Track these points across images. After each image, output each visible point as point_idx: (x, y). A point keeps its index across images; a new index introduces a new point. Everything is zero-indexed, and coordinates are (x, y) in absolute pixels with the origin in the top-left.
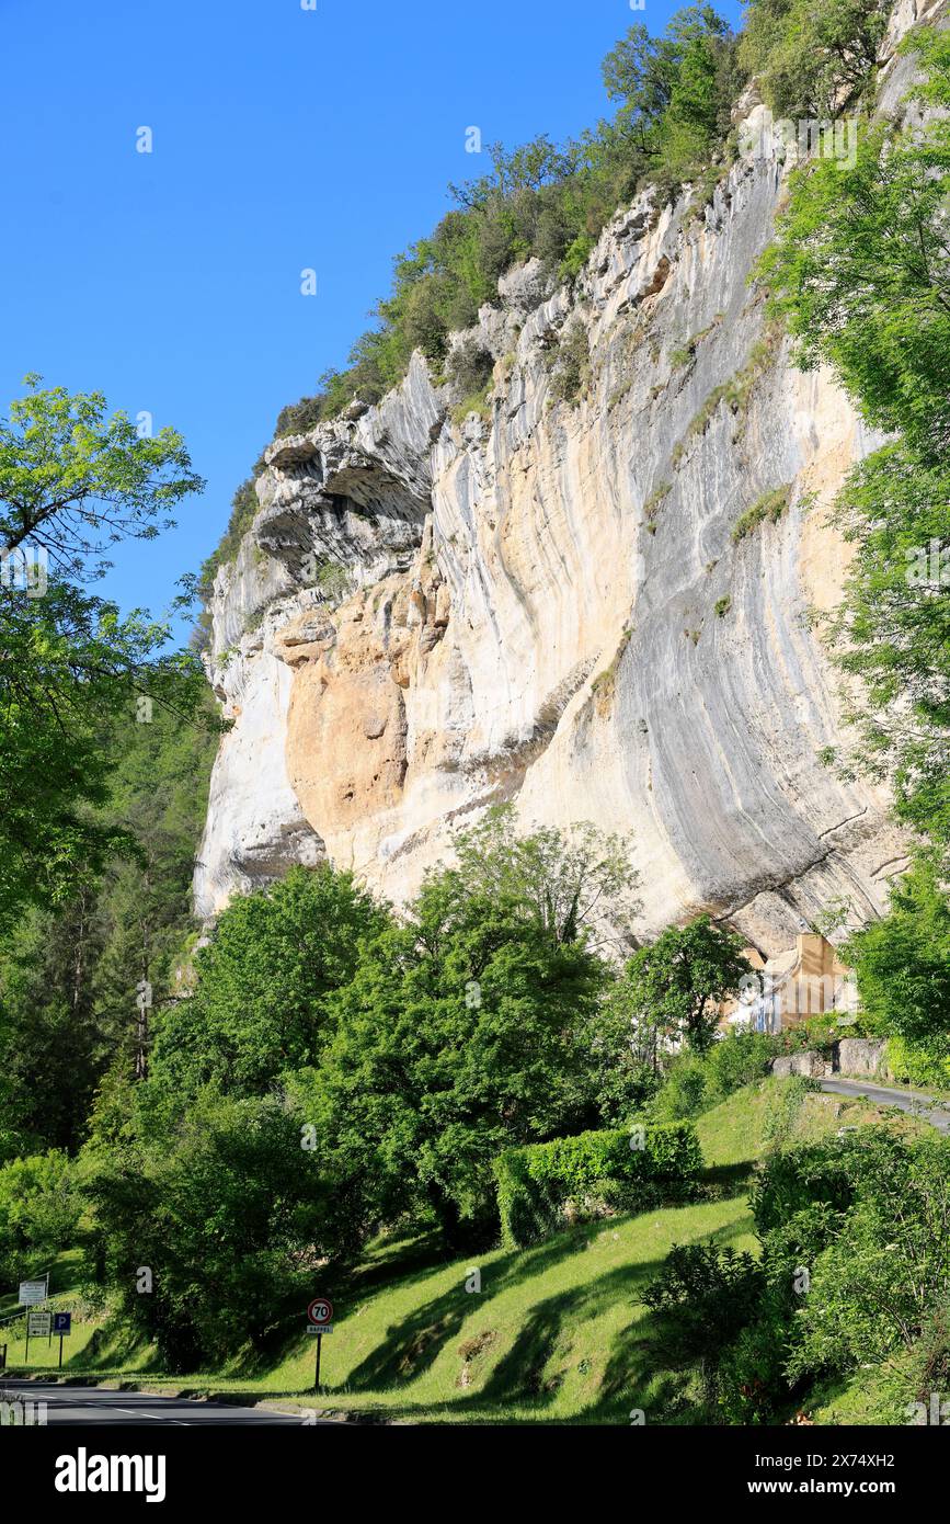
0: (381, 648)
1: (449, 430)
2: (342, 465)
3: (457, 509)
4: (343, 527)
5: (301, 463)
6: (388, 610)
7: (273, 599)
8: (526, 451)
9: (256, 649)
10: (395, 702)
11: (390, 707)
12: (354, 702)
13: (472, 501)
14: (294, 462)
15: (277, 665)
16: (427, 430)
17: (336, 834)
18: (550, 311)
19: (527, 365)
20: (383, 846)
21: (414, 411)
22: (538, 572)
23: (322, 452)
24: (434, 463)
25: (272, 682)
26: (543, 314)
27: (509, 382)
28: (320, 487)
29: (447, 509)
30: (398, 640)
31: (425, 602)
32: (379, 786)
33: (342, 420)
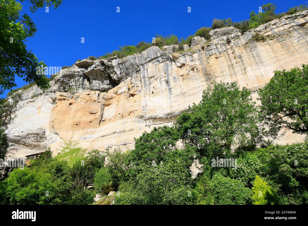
5: (84, 66)
6: (99, 94)
7: (47, 92)
8: (219, 54)
9: (31, 102)
10: (100, 109)
11: (99, 109)
12: (86, 107)
13: (170, 69)
14: (82, 66)
15: (43, 103)
16: (151, 59)
17: (67, 132)
18: (232, 35)
19: (218, 43)
20: (84, 137)
21: (145, 56)
22: (224, 73)
23: (95, 64)
24: (147, 65)
25: (38, 106)
26: (229, 36)
27: (208, 46)
28: (85, 72)
29: (156, 70)
30: (112, 96)
31: (129, 89)
32: (92, 123)
33: (107, 59)
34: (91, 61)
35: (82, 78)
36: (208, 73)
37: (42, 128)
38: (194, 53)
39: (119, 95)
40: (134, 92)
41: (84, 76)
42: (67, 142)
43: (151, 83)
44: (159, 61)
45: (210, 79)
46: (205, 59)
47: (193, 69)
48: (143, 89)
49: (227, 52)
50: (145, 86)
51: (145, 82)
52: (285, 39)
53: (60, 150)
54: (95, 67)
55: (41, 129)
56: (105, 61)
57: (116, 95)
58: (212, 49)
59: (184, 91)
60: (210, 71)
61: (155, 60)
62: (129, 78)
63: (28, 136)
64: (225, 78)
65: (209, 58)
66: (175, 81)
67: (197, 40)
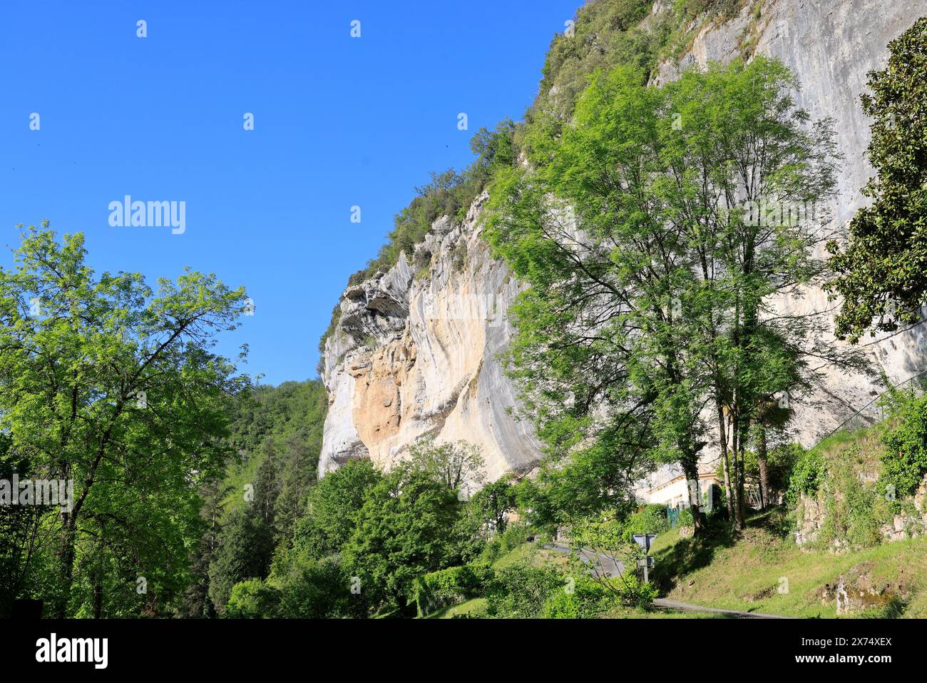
0: (390, 370)
1: (415, 282)
2: (374, 297)
3: (418, 314)
4: (375, 322)
5: (358, 296)
6: (393, 354)
7: (348, 351)
9: (341, 371)
11: (394, 394)
12: (380, 392)
14: (355, 298)
23: (366, 291)
24: (410, 296)
28: (366, 306)
31: (406, 352)
34: (358, 288)
35: (369, 317)
41: (370, 312)
61: (412, 286)
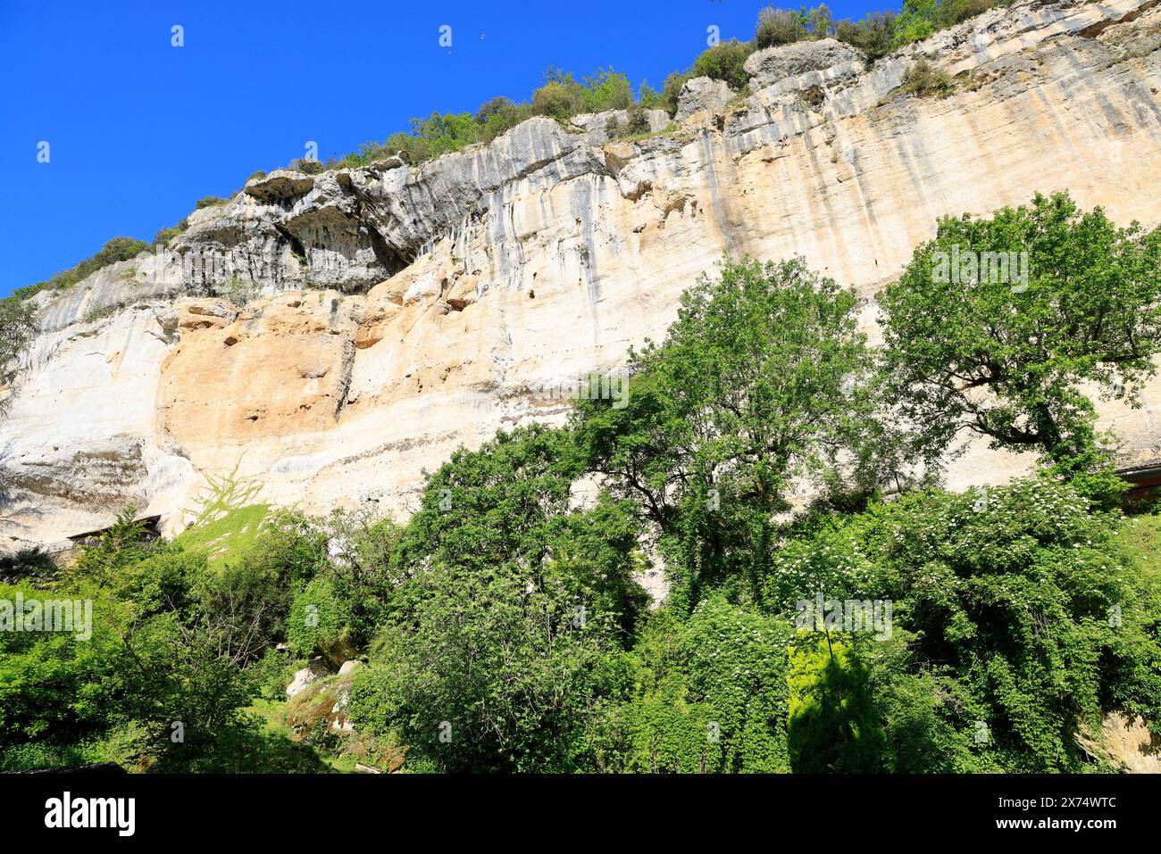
5: (282, 194)
6: (334, 303)
8: (779, 148)
9: (84, 335)
10: (339, 359)
11: (334, 361)
12: (288, 352)
13: (594, 204)
14: (270, 195)
15: (129, 340)
16: (525, 165)
17: (220, 446)
18: (831, 73)
19: (776, 104)
20: (282, 463)
21: (505, 156)
22: (794, 219)
23: (320, 188)
24: (510, 191)
25: (110, 352)
26: (816, 75)
27: (739, 115)
28: (282, 219)
29: (544, 211)
30: (382, 310)
31: (444, 283)
32: (308, 412)
33: (364, 170)
34: (302, 177)
35: (271, 241)
36: (734, 218)
37: (127, 432)
38: (684, 144)
39: (407, 305)
40: (465, 293)
41: (281, 234)
42: (221, 482)
43: (526, 258)
44: (558, 174)
45: (742, 243)
46: (723, 166)
47: (679, 206)
48: (497, 281)
49: (809, 137)
50: (505, 271)
51: (504, 253)
52: (1021, 86)
53: (194, 513)
54: (321, 200)
55: (125, 435)
56: (358, 176)
57: (397, 306)
58: (753, 125)
59: (646, 287)
60: (739, 214)
61: (540, 172)
62: (447, 241)
63: (77, 464)
64: (797, 238)
65: (741, 162)
66: (614, 252)
67: (699, 93)
